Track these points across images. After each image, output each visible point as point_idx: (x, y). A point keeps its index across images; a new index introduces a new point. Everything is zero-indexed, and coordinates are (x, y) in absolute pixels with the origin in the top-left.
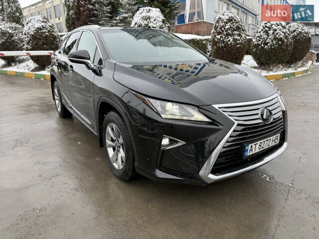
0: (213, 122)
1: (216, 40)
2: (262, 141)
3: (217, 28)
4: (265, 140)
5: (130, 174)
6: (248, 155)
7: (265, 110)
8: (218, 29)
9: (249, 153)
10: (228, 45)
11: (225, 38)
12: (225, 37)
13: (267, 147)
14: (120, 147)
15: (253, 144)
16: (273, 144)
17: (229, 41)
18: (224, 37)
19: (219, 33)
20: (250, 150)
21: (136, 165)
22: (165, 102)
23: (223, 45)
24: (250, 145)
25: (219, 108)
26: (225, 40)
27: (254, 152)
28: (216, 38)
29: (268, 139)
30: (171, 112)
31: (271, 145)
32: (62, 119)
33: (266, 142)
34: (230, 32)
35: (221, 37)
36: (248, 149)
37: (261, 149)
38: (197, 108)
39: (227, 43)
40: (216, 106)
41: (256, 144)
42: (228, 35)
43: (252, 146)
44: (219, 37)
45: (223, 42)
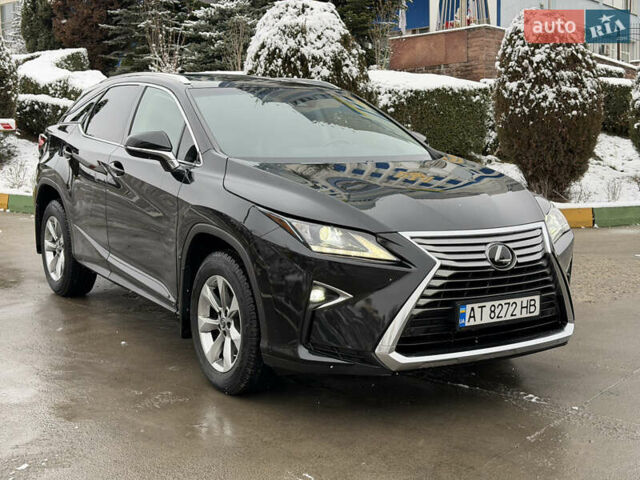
0: (402, 261)
1: (506, 96)
2: (496, 303)
3: (509, 59)
4: (503, 302)
5: (250, 370)
6: (467, 324)
7: (500, 248)
8: (512, 63)
9: (468, 323)
10: (543, 109)
11: (531, 91)
12: (533, 87)
13: (509, 317)
14: (229, 324)
15: (476, 306)
16: (525, 315)
17: (545, 98)
18: (528, 86)
19: (514, 76)
20: (470, 317)
21: (264, 344)
22: (319, 226)
23: (526, 110)
24: (469, 307)
25: (412, 238)
26: (532, 97)
27: (478, 322)
28: (505, 89)
29: (511, 301)
30: (329, 242)
31: (518, 316)
32: (63, 300)
33: (505, 307)
34: (548, 73)
35: (521, 86)
36: (465, 313)
37: (495, 320)
38: (374, 238)
39: (538, 104)
40: (407, 235)
41: (482, 307)
42: (540, 81)
43: (473, 309)
44: (513, 86)
45: (527, 101)
